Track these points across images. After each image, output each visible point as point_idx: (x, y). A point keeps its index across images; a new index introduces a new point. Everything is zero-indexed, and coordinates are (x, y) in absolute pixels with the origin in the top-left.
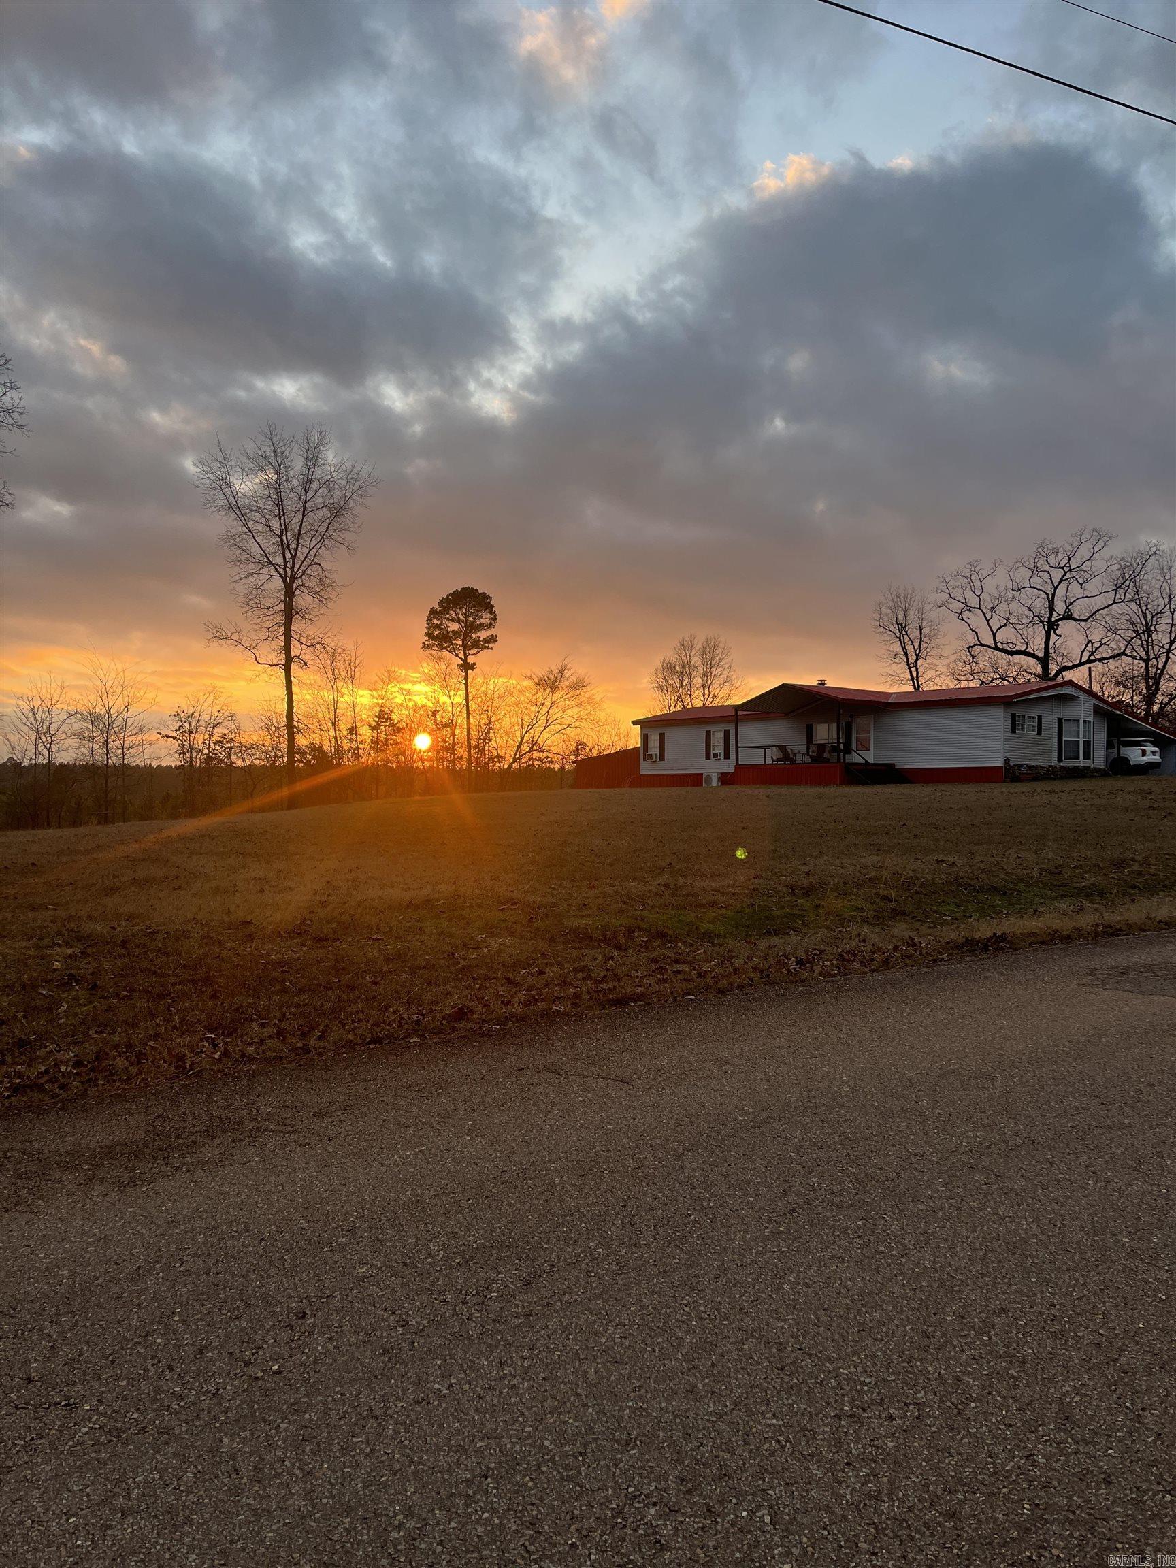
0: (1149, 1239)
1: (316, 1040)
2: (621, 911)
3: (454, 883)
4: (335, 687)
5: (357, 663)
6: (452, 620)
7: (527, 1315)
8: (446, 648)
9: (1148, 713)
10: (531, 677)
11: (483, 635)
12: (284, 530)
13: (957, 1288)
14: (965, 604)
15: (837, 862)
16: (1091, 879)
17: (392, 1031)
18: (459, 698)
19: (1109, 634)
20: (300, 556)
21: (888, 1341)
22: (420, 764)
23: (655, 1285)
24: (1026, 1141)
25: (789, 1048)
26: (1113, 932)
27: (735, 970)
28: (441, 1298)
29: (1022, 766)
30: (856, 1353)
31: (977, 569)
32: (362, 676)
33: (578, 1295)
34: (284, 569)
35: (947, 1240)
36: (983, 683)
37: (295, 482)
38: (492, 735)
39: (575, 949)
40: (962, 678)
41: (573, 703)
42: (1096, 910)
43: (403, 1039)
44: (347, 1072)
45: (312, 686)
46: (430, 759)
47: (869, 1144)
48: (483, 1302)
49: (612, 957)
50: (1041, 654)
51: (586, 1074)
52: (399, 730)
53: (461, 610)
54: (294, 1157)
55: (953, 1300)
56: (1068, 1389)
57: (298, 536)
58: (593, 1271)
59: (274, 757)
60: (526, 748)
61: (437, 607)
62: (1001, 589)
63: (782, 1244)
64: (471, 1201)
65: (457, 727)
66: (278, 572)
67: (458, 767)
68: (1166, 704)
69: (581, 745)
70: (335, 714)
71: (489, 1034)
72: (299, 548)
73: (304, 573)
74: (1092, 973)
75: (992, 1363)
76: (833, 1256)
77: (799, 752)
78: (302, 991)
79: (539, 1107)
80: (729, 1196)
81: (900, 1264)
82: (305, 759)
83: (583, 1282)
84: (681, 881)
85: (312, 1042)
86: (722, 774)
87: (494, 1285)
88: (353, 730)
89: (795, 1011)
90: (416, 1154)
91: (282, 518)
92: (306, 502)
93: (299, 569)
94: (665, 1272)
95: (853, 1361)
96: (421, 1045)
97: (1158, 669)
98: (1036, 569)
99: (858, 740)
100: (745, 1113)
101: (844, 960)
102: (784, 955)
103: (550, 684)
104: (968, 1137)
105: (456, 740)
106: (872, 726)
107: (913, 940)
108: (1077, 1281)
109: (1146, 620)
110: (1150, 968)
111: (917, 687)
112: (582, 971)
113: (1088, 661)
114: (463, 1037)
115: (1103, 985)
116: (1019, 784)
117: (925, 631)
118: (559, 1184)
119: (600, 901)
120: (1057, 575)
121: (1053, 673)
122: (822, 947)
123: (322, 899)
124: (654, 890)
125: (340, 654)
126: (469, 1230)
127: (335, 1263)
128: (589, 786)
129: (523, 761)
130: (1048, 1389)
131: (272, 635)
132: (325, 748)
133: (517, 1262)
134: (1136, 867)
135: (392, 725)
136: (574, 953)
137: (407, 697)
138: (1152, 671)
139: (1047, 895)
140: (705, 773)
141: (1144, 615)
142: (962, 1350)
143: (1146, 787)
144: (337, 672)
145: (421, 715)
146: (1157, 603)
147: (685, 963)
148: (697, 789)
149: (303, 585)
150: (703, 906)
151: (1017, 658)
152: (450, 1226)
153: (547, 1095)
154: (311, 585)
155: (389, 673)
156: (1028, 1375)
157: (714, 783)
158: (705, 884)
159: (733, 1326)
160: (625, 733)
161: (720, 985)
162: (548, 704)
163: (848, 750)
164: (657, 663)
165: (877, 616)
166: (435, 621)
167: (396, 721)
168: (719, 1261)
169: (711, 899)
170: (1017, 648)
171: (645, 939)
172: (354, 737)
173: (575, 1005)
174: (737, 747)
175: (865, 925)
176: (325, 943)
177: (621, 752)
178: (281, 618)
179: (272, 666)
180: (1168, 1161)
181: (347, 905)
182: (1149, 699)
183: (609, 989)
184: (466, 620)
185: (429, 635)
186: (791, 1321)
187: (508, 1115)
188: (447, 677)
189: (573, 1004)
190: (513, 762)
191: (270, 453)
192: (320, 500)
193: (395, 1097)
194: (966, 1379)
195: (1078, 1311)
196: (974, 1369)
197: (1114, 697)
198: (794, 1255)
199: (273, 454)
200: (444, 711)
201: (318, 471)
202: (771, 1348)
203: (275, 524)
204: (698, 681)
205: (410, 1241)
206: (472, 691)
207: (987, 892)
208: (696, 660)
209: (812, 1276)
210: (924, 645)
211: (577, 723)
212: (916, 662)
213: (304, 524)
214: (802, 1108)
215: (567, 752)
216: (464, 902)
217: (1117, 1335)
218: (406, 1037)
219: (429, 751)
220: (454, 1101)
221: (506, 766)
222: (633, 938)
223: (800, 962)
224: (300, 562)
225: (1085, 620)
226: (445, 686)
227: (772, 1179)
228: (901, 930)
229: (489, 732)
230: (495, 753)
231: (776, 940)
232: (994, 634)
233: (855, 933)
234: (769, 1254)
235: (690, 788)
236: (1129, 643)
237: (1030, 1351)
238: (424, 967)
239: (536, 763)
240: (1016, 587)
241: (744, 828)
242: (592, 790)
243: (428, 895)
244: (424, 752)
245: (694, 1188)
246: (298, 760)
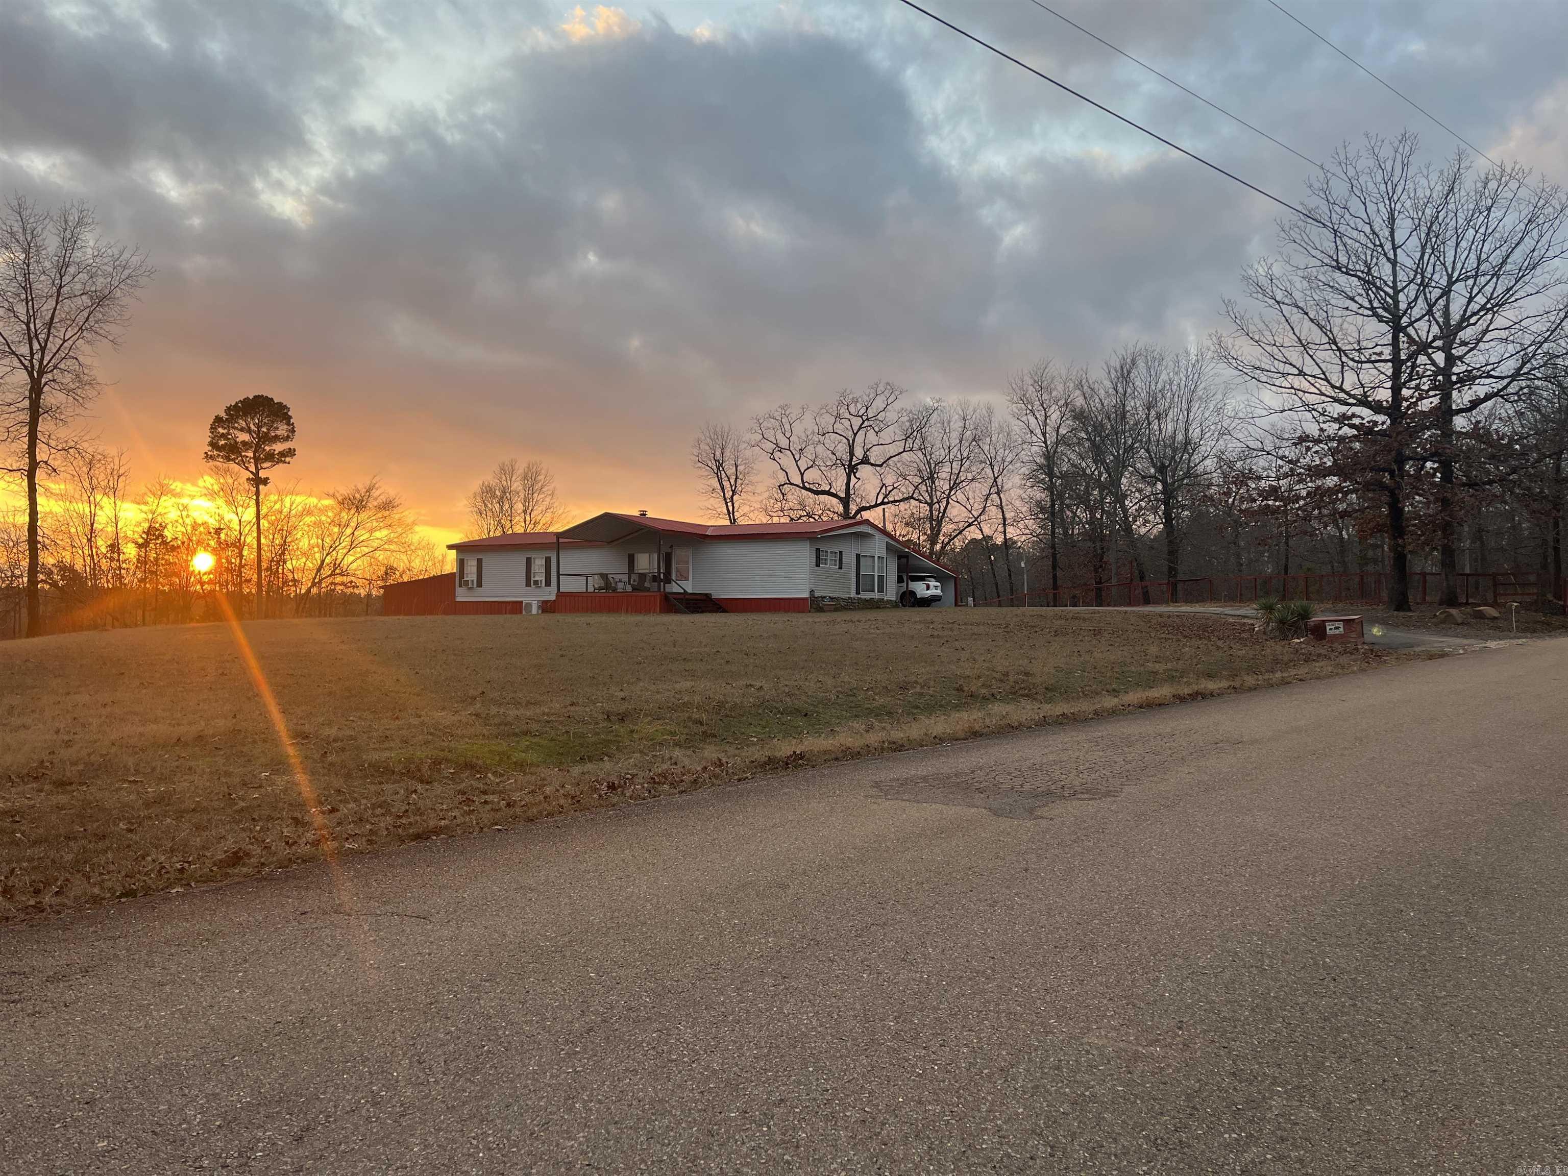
0: (911, 1021)
1: (52, 897)
2: (426, 743)
3: (235, 716)
4: (92, 498)
5: (121, 471)
6: (242, 430)
7: (297, 1171)
8: (233, 460)
9: (932, 552)
10: (333, 496)
11: (278, 447)
12: (31, 316)
13: (741, 1086)
14: (777, 444)
15: (653, 688)
16: (880, 700)
17: (149, 882)
18: (249, 514)
19: (900, 479)
20: (52, 347)
21: (675, 1145)
22: (198, 587)
23: (442, 1122)
24: (812, 943)
25: (596, 871)
26: (897, 748)
27: (545, 798)
28: (197, 1164)
29: (825, 597)
30: (643, 1161)
31: (787, 413)
32: (127, 487)
33: (356, 1143)
34: (31, 361)
35: (735, 1042)
36: (792, 519)
37: (47, 264)
38: (287, 557)
39: (374, 784)
40: (774, 514)
41: (381, 524)
42: (884, 728)
43: (162, 890)
44: (91, 929)
45: (62, 497)
46: (210, 582)
47: (668, 959)
48: (247, 1163)
49: (415, 791)
50: (843, 495)
51: (378, 912)
52: (174, 548)
53: (253, 419)
54: (21, 1028)
55: (738, 1097)
56: (836, 1166)
57: (50, 324)
58: (374, 1116)
59: (12, 577)
60: (326, 572)
61: (223, 415)
62: (809, 433)
63: (577, 1063)
64: (237, 1058)
65: (246, 547)
66: (23, 364)
67: (246, 591)
68: (946, 545)
69: (390, 570)
70: (92, 529)
71: (270, 878)
72: (51, 338)
73: (55, 367)
74: (877, 785)
75: (769, 1152)
76: (627, 1070)
77: (620, 581)
78: (36, 843)
79: (323, 951)
80: (526, 1022)
81: (691, 1070)
82: (51, 579)
83: (362, 1129)
84: (494, 710)
85: (47, 899)
86: (543, 601)
87: (261, 1144)
88: (114, 547)
89: (604, 835)
90: (173, 1014)
91: (30, 303)
92: (61, 287)
93: (49, 362)
94: (453, 1107)
95: (640, 1169)
96: (184, 895)
97: (940, 512)
98: (838, 417)
99: (677, 570)
100: (547, 938)
101: (655, 783)
102: (597, 781)
103: (357, 504)
104: (760, 943)
105: (243, 562)
106: (691, 558)
107: (720, 760)
108: (848, 1065)
109: (930, 468)
110: (924, 779)
111: (733, 521)
112: (380, 806)
113: (883, 503)
114: (237, 883)
115: (886, 795)
116: (822, 614)
117: (740, 468)
118: (340, 1030)
119: (404, 732)
120: (857, 422)
121: (853, 512)
122: (635, 772)
123: (66, 738)
124: (464, 720)
125: (100, 460)
126: (232, 1089)
127: (69, 1139)
128: (397, 612)
129: (323, 585)
130: (818, 1168)
131: (12, 435)
132: (78, 567)
133: (288, 1117)
134: (918, 689)
135: (164, 543)
136: (373, 788)
137: (184, 514)
138: (935, 513)
139: (842, 715)
140: (525, 600)
141: (929, 463)
142: (743, 1143)
143: (929, 617)
144: (95, 481)
145: (201, 533)
146: (939, 454)
147: (493, 794)
148: (519, 616)
149: (54, 380)
150: (515, 735)
151: (822, 497)
152: (210, 1087)
153: (333, 938)
154: (64, 381)
155: (162, 486)
156: (802, 1159)
157: (534, 610)
158: (518, 713)
159: (522, 1152)
160: (440, 558)
161: (529, 814)
162: (353, 524)
163: (668, 580)
164: (475, 486)
165: (696, 452)
166: (221, 430)
167: (169, 539)
168: (511, 1088)
169: (525, 727)
170: (822, 488)
171: (452, 771)
172: (116, 555)
173: (370, 842)
174: (558, 575)
175: (677, 748)
176: (68, 788)
177: (434, 577)
178: (25, 417)
179: (11, 471)
180: (930, 950)
181: (98, 744)
182: (933, 539)
183: (410, 824)
184: (259, 431)
185: (213, 445)
186: (581, 1139)
187: (286, 962)
188: (234, 493)
189: (369, 840)
190: (312, 586)
191: (17, 228)
192: (79, 286)
193: (150, 953)
194: (745, 1170)
195: (848, 1093)
196: (752, 1159)
197: (904, 536)
198: (589, 1074)
199: (21, 231)
200: (230, 529)
201: (77, 254)
202: (559, 1169)
203: (21, 309)
204: (519, 507)
205: (162, 1107)
206: (264, 510)
207: (791, 713)
208: (517, 485)
209: (605, 1091)
210: (739, 481)
211: (386, 546)
212: (732, 497)
213: (57, 312)
214: (605, 929)
215: (374, 577)
216: (246, 737)
217: (880, 1111)
218: (167, 888)
219: (210, 573)
220: (222, 953)
221: (303, 591)
222: (439, 771)
223: (612, 787)
224: (51, 355)
225: (881, 466)
226: (231, 502)
227: (570, 1001)
228: (711, 752)
229: (283, 553)
230: (290, 576)
231: (589, 767)
232: (802, 475)
233: (667, 756)
234: (563, 1076)
235: (509, 616)
236: (916, 487)
237: (804, 1135)
238: (193, 810)
239: (339, 588)
240: (821, 432)
241: (562, 656)
242: (401, 617)
243: (202, 731)
244: (205, 574)
245: (490, 1018)
246: (42, 581)
